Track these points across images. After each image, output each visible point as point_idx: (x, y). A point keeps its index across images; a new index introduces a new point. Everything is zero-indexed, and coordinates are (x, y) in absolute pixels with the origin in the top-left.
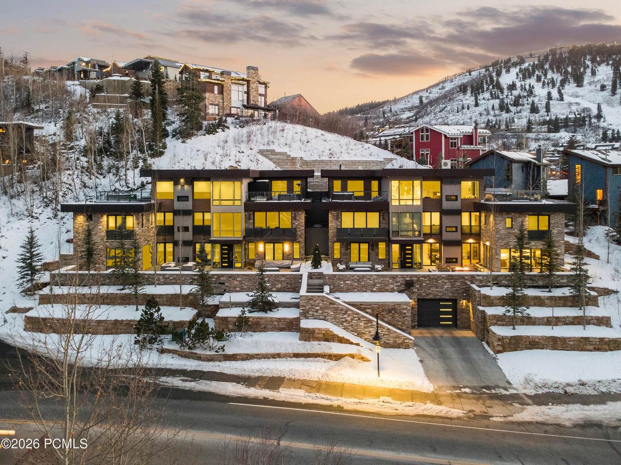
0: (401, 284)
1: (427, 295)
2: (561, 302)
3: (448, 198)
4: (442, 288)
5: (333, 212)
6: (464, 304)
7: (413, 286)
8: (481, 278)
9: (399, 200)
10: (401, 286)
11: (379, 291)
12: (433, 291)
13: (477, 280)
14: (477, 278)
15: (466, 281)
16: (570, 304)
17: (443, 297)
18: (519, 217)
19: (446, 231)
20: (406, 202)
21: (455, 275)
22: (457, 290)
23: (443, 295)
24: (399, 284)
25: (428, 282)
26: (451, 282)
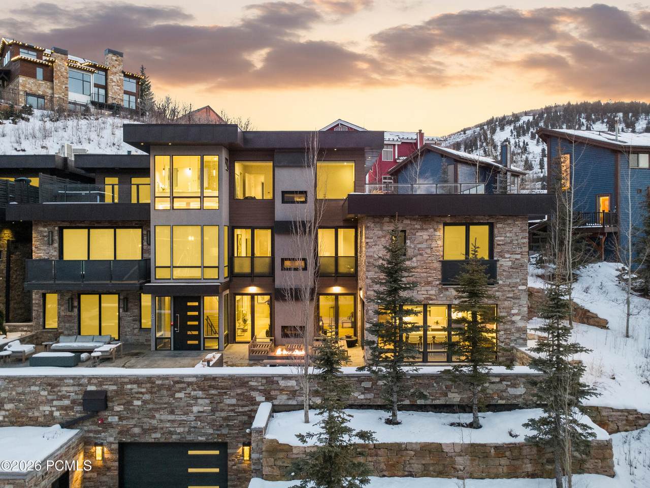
0: (74, 402)
1: (145, 431)
2: (504, 461)
3: (288, 197)
4: (186, 414)
5: (41, 229)
6: (246, 457)
7: (106, 408)
8: (293, 383)
9: (173, 198)
10: (72, 409)
11: (12, 424)
12: (161, 421)
13: (281, 390)
14: (282, 383)
15: (253, 394)
16: (529, 468)
17: (190, 438)
18: (422, 229)
19: (283, 269)
20: (188, 204)
21: (223, 378)
22: (226, 419)
23: (189, 432)
24: (66, 402)
25: (147, 397)
26: (211, 397)
